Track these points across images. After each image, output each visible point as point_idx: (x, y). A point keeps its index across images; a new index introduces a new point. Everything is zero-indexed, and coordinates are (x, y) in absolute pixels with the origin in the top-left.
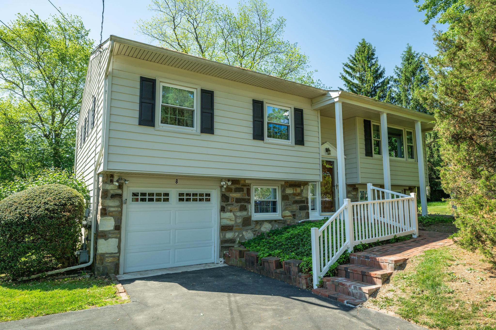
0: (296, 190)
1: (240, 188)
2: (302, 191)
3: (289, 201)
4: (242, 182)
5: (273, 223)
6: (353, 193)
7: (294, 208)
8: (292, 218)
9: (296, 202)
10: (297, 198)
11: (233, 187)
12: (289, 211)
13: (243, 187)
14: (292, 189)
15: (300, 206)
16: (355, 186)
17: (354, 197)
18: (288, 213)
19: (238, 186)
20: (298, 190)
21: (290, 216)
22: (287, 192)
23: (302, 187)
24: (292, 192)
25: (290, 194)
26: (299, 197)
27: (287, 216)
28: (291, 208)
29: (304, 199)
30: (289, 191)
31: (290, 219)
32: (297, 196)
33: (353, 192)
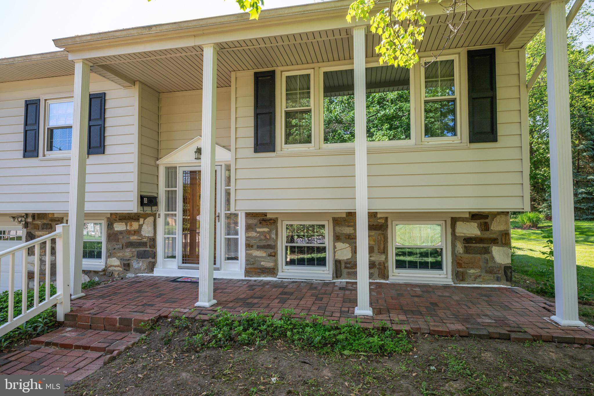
0: (131, 226)
1: (48, 224)
2: (141, 226)
3: (118, 243)
4: (50, 216)
5: (92, 274)
6: (258, 230)
7: (127, 254)
8: (121, 269)
9: (131, 244)
10: (134, 238)
11: (40, 223)
12: (118, 258)
13: (50, 222)
14: (124, 223)
15: (138, 251)
16: (266, 216)
17: (262, 237)
18: (115, 262)
19: (45, 221)
20: (135, 225)
21: (118, 266)
22: (116, 229)
23: (141, 220)
24: (125, 229)
25: (121, 232)
26: (136, 237)
27: (114, 266)
28: (121, 254)
29: (145, 240)
30: (119, 227)
31: (119, 270)
32: (134, 235)
33: (259, 228)
